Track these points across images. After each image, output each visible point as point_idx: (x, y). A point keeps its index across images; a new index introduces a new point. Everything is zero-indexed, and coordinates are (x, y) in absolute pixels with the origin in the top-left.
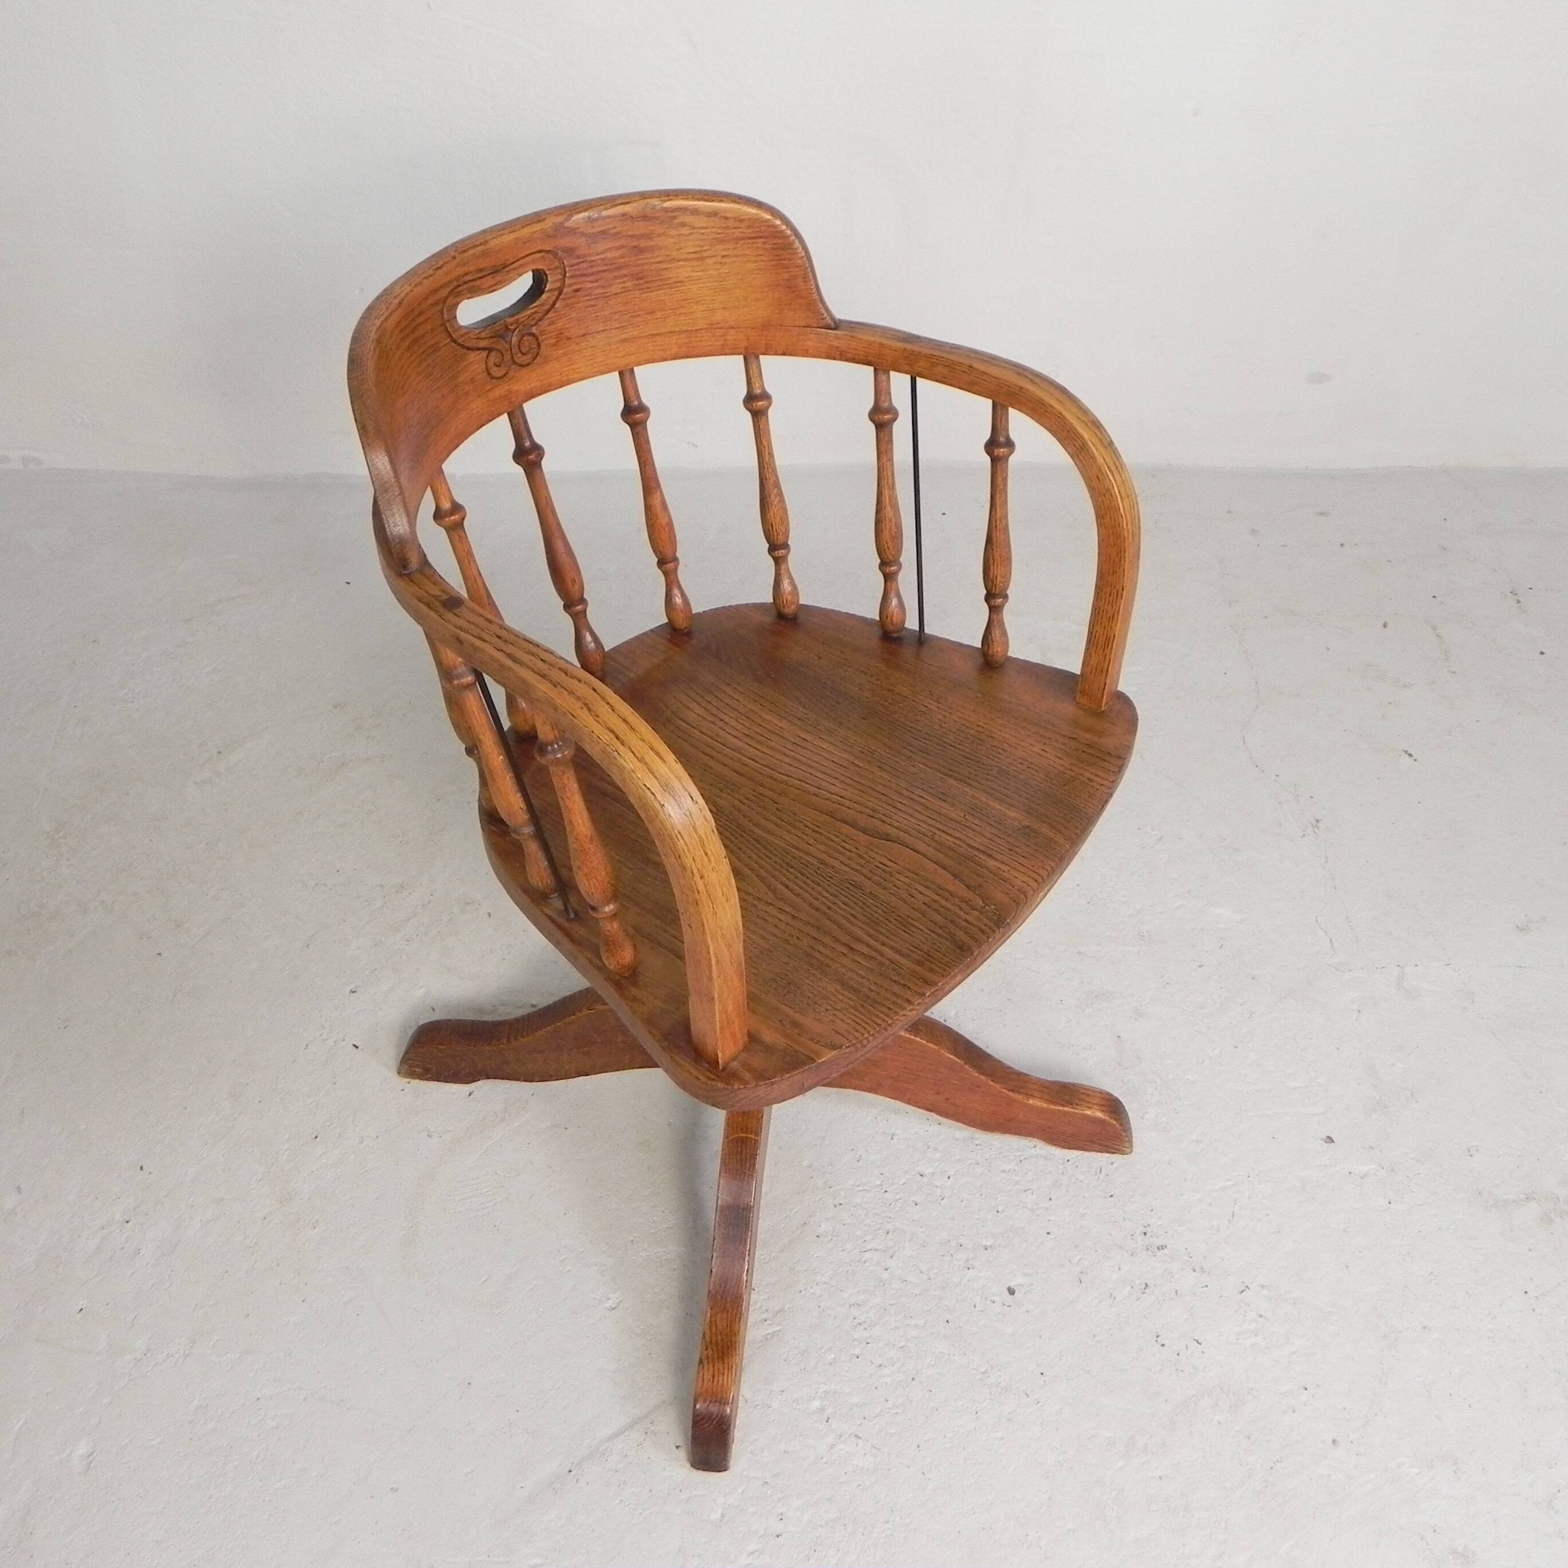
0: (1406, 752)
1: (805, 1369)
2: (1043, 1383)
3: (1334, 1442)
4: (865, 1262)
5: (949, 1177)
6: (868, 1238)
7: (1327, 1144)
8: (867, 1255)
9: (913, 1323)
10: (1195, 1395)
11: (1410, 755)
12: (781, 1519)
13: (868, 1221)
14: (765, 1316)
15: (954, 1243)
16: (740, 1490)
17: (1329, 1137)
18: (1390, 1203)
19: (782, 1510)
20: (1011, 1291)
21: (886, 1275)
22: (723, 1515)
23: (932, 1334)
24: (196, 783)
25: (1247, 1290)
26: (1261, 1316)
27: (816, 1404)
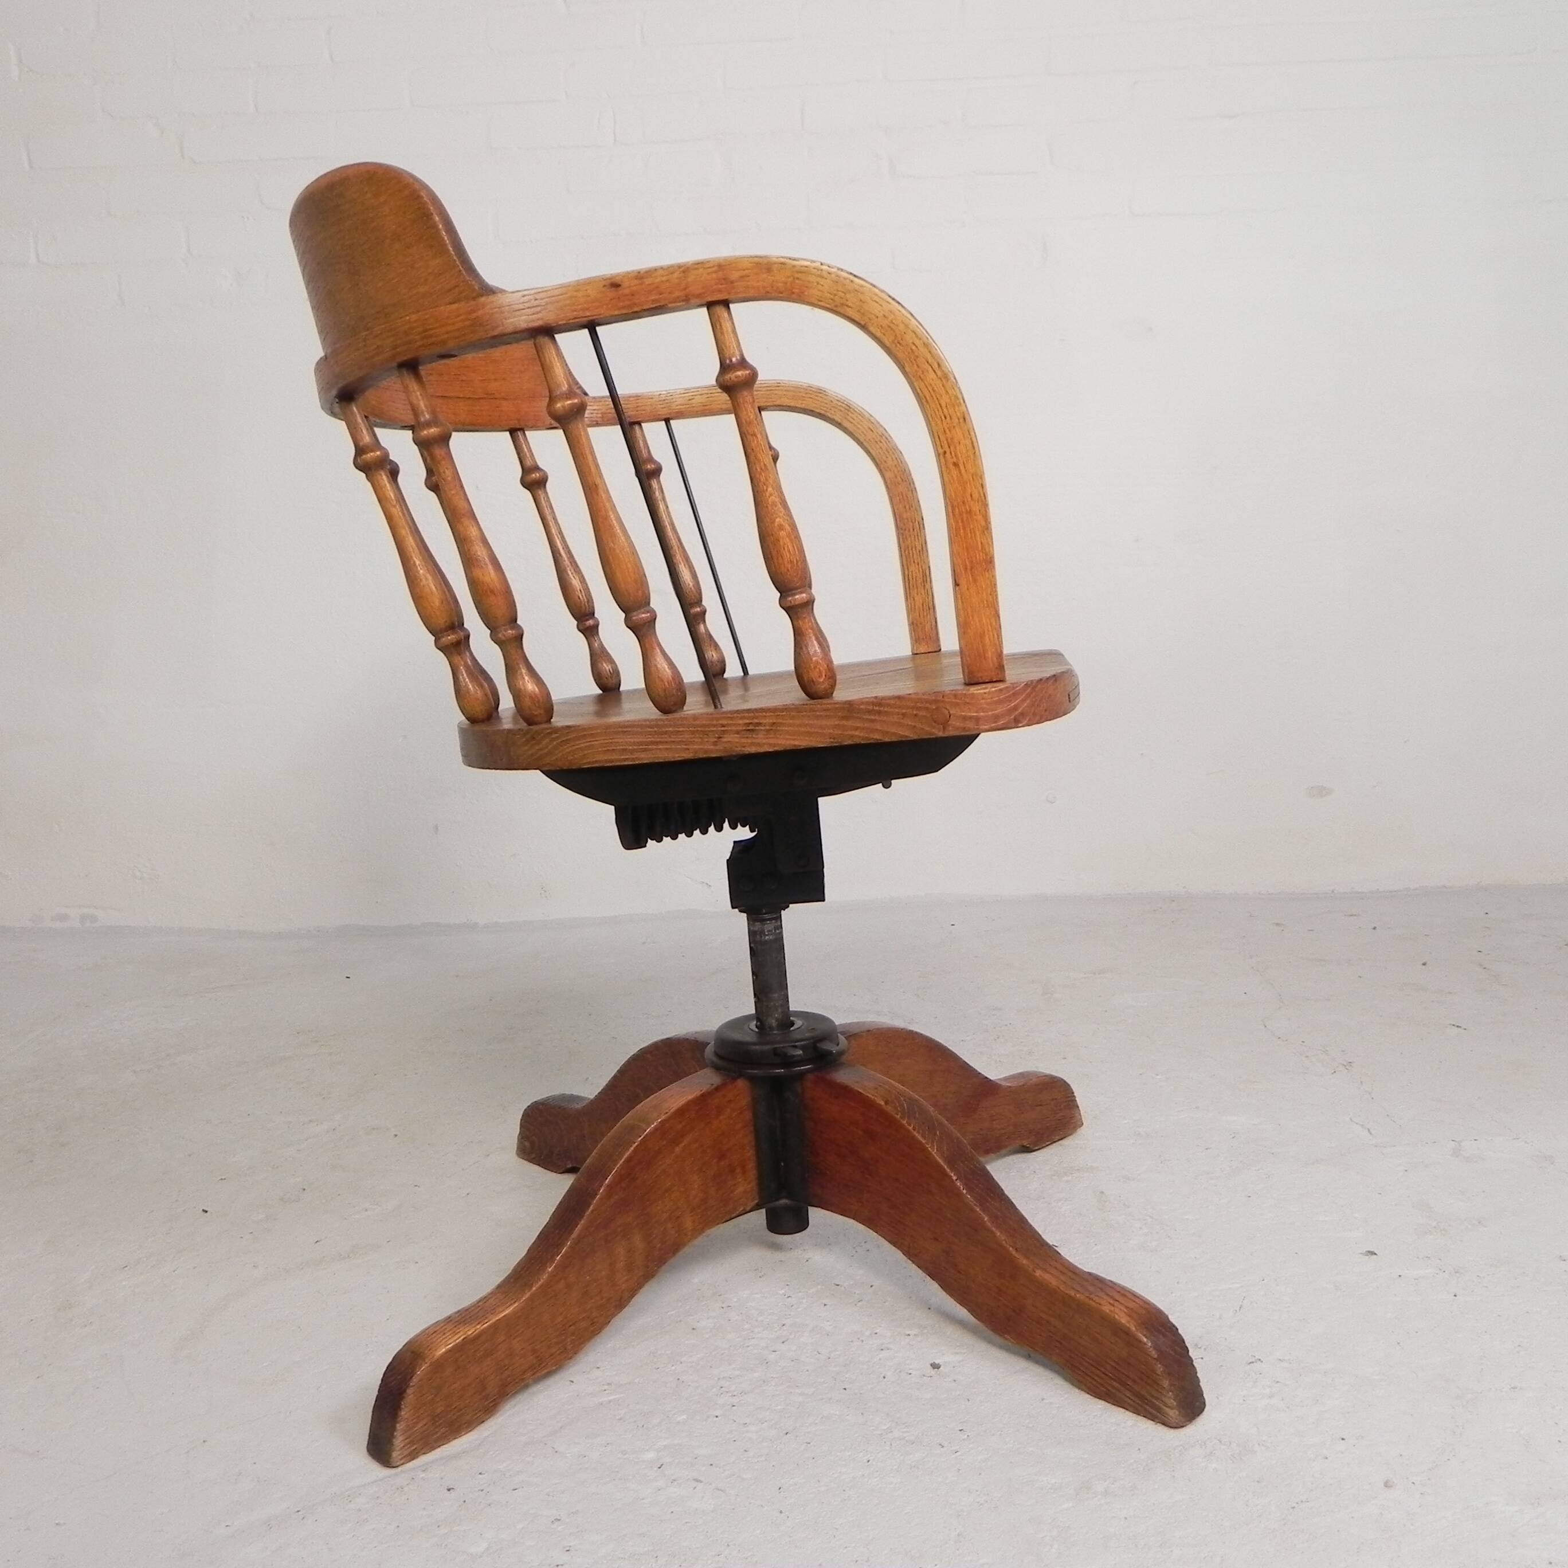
0: (1454, 1025)
1: (643, 1426)
2: (966, 1436)
3: (1387, 1485)
4: (748, 1346)
5: (872, 1286)
6: (756, 1330)
7: (1367, 1257)
8: (752, 1342)
9: (799, 1391)
10: (1181, 1446)
11: (1458, 1026)
12: (568, 1551)
13: (760, 1319)
14: (606, 1387)
15: (867, 1333)
16: (520, 1526)
17: (1369, 1252)
18: (1455, 1296)
19: (571, 1544)
20: (935, 1366)
21: (772, 1357)
22: (488, 1549)
23: (822, 1399)
24: (135, 1072)
25: (1259, 1362)
26: (1278, 1382)
27: (651, 1455)
